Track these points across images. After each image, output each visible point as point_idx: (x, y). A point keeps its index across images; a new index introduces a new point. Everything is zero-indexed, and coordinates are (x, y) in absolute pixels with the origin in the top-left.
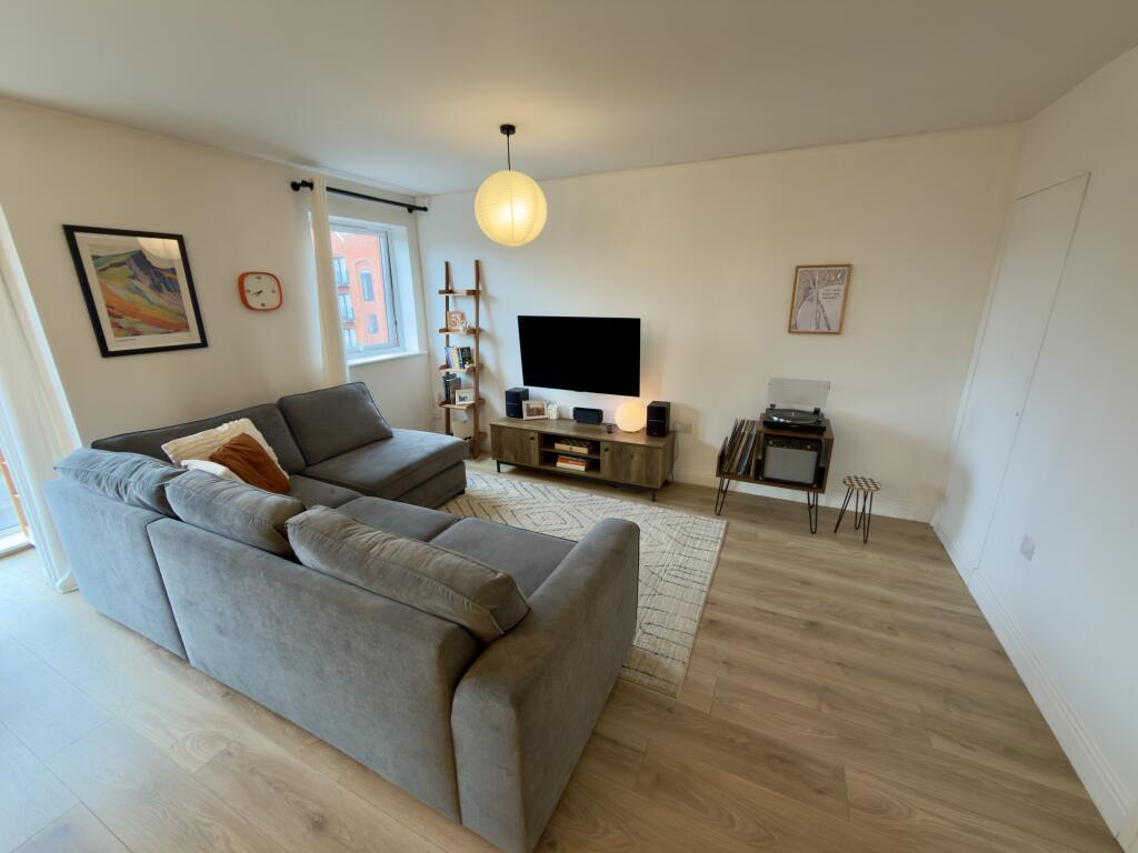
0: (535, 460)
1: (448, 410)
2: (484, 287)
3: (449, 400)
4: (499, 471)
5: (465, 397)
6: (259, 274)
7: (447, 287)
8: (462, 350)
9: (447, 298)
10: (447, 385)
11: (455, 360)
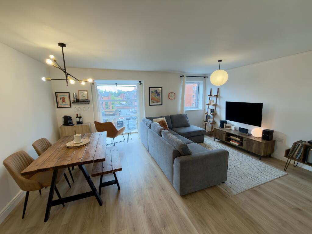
0: (224, 139)
1: (206, 123)
2: (219, 94)
3: (206, 121)
4: (215, 140)
5: (210, 121)
6: (172, 93)
7: (210, 94)
8: (211, 109)
9: (210, 97)
10: (206, 117)
11: (209, 111)
